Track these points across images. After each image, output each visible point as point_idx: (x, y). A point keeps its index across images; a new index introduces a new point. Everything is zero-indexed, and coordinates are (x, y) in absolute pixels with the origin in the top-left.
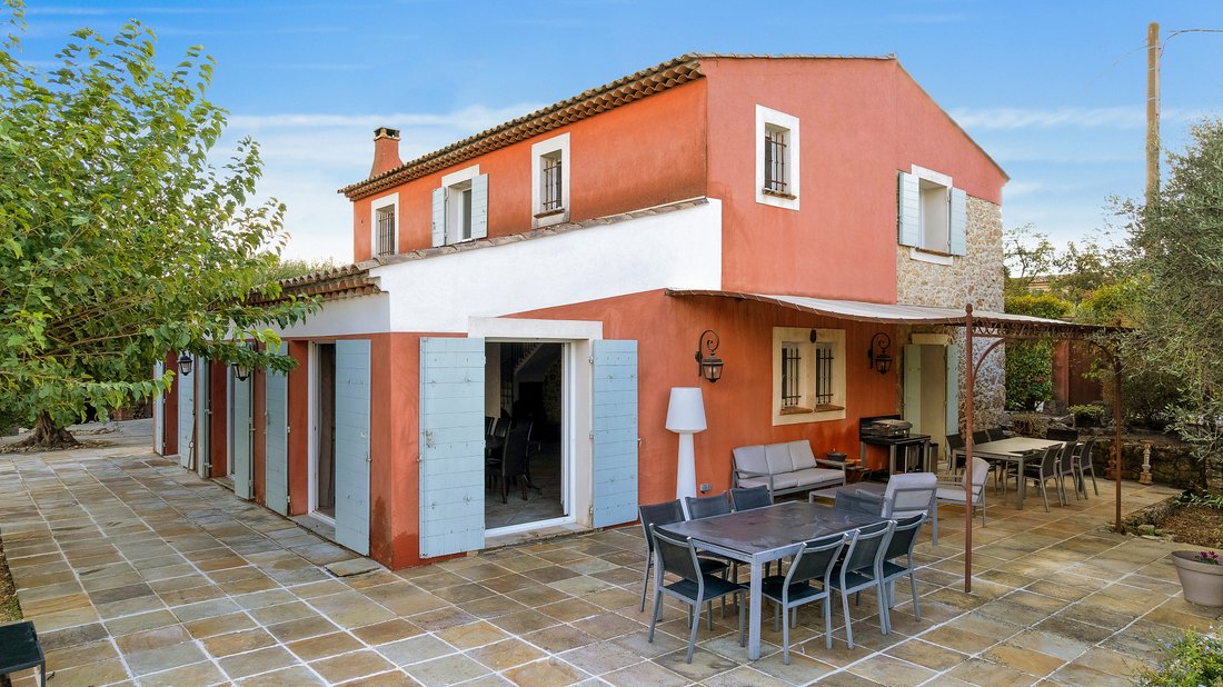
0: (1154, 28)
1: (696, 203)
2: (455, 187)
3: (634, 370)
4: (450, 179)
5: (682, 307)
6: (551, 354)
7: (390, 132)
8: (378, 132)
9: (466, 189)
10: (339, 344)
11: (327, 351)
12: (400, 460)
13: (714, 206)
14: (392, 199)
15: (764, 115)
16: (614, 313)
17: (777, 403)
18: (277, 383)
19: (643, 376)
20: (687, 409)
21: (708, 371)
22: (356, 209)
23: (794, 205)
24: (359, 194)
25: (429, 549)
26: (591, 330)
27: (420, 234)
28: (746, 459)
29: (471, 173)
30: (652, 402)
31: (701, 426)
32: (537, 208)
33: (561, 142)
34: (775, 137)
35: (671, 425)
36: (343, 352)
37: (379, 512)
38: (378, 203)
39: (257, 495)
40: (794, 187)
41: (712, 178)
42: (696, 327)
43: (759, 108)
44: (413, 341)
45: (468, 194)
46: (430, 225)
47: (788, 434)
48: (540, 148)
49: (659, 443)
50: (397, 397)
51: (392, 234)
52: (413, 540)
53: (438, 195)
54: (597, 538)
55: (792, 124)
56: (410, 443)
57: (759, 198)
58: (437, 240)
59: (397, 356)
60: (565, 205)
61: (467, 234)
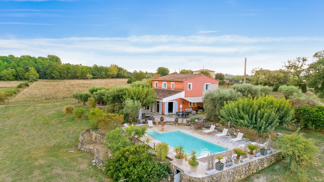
0: (246, 58)
3: (178, 104)
5: (181, 99)
6: (172, 103)
13: (184, 91)
14: (157, 82)
15: (189, 83)
16: (176, 100)
17: (189, 105)
20: (181, 106)
21: (183, 104)
23: (191, 90)
24: (153, 81)
27: (160, 86)
28: (186, 110)
29: (166, 83)
30: (179, 106)
32: (172, 88)
34: (189, 85)
36: (159, 103)
37: (162, 112)
39: (151, 111)
40: (191, 88)
41: (184, 89)
42: (182, 101)
47: (190, 108)
48: (172, 83)
49: (179, 108)
50: (164, 106)
51: (157, 85)
52: (164, 114)
54: (174, 114)
55: (191, 84)
56: (164, 108)
57: (188, 90)
58: (162, 88)
59: (163, 104)
60: (174, 88)
61: (165, 87)
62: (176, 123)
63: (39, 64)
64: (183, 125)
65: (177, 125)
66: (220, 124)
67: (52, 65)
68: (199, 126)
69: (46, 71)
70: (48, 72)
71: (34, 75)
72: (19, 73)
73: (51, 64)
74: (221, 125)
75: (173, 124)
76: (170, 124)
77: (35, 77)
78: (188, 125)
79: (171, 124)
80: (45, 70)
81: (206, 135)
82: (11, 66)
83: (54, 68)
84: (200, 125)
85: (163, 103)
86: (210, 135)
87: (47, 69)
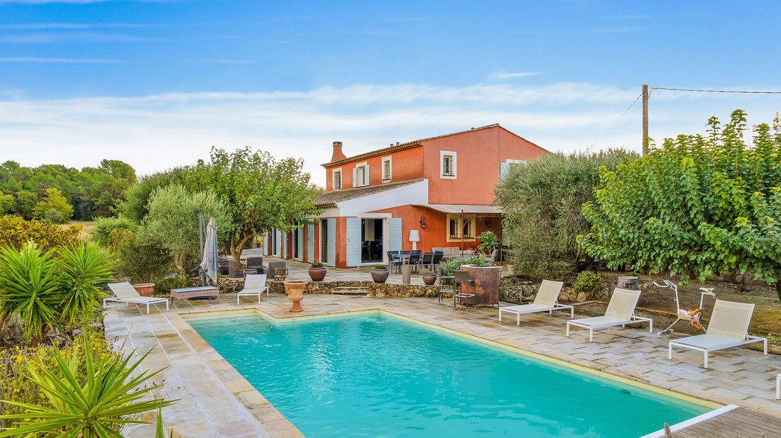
1: (420, 181)
2: (361, 167)
3: (401, 226)
4: (358, 165)
5: (415, 209)
6: (380, 221)
7: (339, 143)
8: (334, 143)
9: (363, 168)
10: (328, 220)
11: (325, 222)
12: (342, 244)
13: (426, 181)
14: (340, 169)
15: (443, 153)
16: (396, 211)
17: (448, 236)
18: (311, 228)
19: (403, 227)
20: (415, 235)
21: (423, 225)
22: (327, 171)
23: (455, 178)
24: (328, 167)
25: (348, 265)
26: (389, 215)
27: (349, 182)
29: (364, 164)
30: (406, 234)
31: (418, 240)
32: (383, 177)
33: (389, 158)
34: (447, 160)
35: (410, 240)
36: (329, 222)
37: (338, 256)
38: (335, 170)
40: (455, 172)
41: (425, 173)
42: (419, 215)
43: (441, 151)
44: (345, 219)
45: (364, 169)
46: (352, 180)
47: (451, 244)
48: (384, 159)
49: (407, 244)
50: (341, 231)
51: (340, 181)
52: (345, 262)
53: (355, 170)
55: (454, 154)
56: (344, 241)
57: (442, 177)
58: (355, 185)
59: (341, 222)
60: (391, 177)
61: (364, 183)
62: (378, 285)
63: (79, 182)
64: (408, 295)
65: (380, 294)
66: (578, 291)
67: (110, 186)
68: (481, 291)
69: (96, 201)
70: (100, 201)
71: (60, 209)
72: (23, 206)
73: (108, 183)
74: (582, 294)
75: (365, 291)
76: (353, 291)
77: (59, 214)
78: (430, 296)
79: (357, 292)
80: (93, 197)
81: (516, 329)
82: (6, 188)
83: (117, 191)
84: (484, 285)
85: (338, 219)
86: (537, 326)
87: (98, 194)
